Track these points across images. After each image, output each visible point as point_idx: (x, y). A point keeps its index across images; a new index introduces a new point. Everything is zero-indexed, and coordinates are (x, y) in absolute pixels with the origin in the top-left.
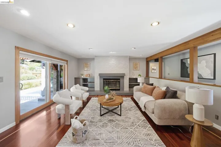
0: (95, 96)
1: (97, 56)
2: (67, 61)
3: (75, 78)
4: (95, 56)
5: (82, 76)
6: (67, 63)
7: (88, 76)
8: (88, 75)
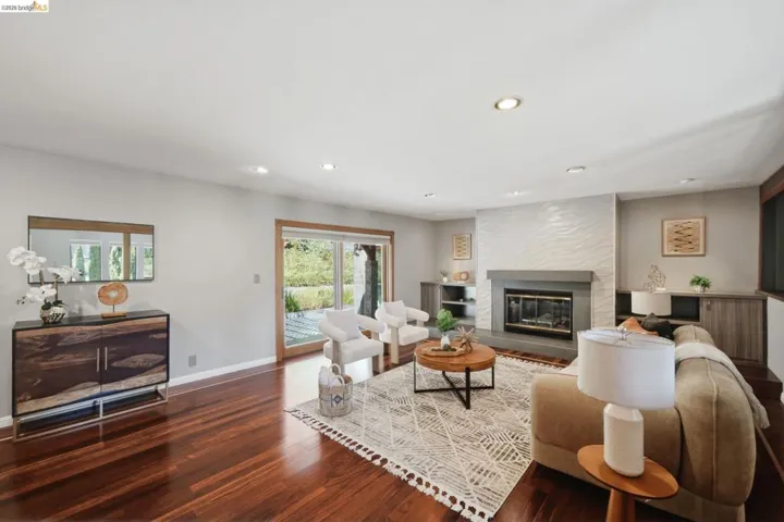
0: (506, 350)
1: (482, 210)
2: (391, 234)
3: (423, 284)
4: (478, 211)
5: (445, 279)
6: (392, 241)
7: (461, 280)
8: (464, 276)
